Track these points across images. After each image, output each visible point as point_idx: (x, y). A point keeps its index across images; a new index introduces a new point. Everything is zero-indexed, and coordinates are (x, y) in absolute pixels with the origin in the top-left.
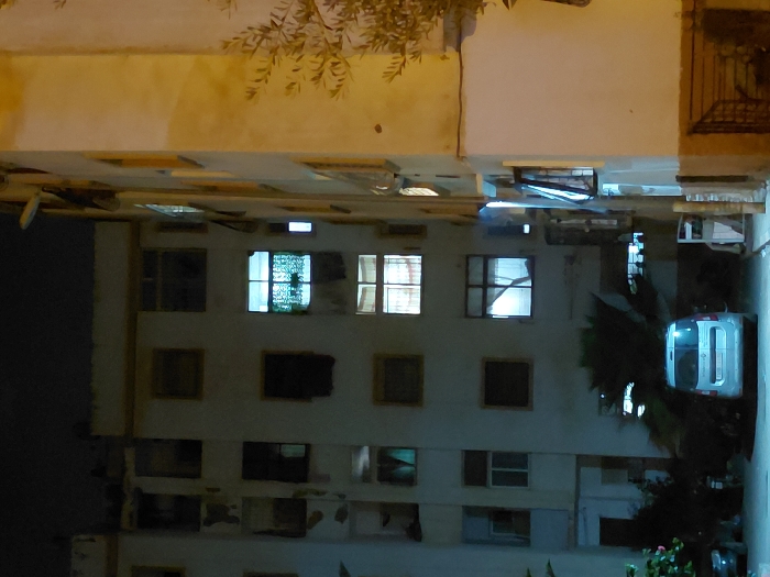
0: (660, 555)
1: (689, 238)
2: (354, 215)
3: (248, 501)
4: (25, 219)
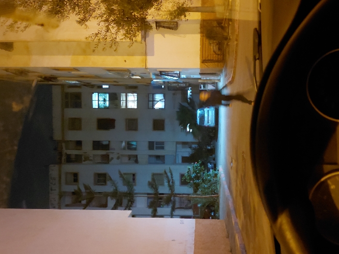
0: (196, 164)
1: (202, 88)
2: (120, 83)
3: (94, 155)
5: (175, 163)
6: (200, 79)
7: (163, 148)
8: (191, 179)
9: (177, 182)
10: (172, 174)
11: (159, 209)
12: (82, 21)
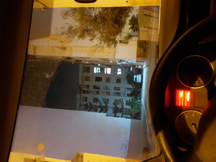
0: (132, 97)
1: (137, 67)
2: (104, 64)
3: (94, 91)
4: (73, 63)
5: (124, 96)
6: (136, 63)
7: (120, 90)
8: (130, 103)
9: (125, 104)
10: (122, 100)
11: (117, 114)
12: (91, 40)
